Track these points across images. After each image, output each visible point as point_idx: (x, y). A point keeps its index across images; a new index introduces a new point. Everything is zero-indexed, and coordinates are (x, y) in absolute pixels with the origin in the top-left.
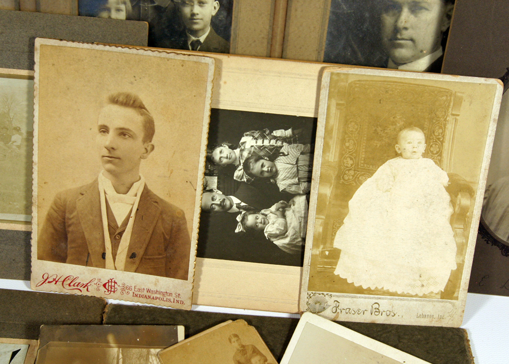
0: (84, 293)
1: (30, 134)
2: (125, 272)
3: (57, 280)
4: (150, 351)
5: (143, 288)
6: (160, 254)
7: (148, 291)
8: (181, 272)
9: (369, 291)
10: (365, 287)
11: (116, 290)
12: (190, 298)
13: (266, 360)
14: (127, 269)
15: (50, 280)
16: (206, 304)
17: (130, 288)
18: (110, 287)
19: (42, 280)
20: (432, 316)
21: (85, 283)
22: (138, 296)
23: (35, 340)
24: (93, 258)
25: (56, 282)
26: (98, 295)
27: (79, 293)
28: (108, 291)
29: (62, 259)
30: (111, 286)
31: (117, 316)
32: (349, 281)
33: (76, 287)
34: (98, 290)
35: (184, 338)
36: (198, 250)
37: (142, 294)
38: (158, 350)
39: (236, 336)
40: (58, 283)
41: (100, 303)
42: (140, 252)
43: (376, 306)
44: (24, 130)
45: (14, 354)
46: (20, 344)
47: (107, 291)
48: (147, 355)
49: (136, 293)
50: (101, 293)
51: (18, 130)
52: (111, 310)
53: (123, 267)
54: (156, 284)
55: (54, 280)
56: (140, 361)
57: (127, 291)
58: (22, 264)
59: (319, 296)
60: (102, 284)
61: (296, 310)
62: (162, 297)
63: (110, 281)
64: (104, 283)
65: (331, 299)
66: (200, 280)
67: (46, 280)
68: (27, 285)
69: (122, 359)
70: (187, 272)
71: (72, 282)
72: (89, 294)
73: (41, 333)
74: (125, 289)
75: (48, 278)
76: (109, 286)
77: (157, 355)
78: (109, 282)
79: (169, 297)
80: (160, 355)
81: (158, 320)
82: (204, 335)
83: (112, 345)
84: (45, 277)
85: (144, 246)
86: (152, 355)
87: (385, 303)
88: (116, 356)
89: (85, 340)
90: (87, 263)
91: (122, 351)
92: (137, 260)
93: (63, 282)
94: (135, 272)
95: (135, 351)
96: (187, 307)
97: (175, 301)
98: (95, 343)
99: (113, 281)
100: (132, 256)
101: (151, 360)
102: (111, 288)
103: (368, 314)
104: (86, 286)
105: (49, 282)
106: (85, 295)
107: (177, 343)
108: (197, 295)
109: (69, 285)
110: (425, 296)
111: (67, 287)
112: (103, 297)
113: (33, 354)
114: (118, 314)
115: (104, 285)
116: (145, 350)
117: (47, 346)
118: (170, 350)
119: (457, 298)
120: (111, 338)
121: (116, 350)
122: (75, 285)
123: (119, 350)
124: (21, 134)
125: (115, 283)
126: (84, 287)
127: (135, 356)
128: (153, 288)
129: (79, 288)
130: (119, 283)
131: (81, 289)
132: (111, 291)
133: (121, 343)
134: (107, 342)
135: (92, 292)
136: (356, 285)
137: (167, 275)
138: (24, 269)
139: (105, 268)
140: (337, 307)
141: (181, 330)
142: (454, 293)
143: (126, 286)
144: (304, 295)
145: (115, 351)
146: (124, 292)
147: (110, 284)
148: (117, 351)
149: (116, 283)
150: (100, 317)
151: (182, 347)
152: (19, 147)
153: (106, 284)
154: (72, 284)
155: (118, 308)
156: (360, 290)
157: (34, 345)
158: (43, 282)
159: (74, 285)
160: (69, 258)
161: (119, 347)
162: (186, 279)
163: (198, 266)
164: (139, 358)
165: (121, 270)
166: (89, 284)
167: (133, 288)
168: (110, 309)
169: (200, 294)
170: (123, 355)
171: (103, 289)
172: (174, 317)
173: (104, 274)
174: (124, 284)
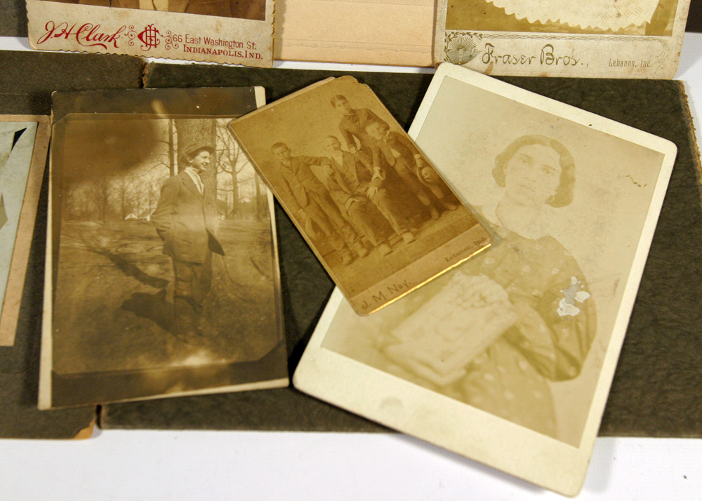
0: (111, 50)
2: (170, 13)
3: (67, 31)
4: (216, 122)
5: (198, 36)
7: (207, 41)
8: (254, 9)
9: (538, 27)
10: (531, 21)
11: (157, 42)
12: (270, 49)
13: (387, 128)
14: (172, 8)
15: (58, 31)
16: (294, 58)
17: (179, 39)
18: (148, 38)
19: (44, 33)
20: (632, 63)
21: (111, 34)
22: (192, 50)
23: (46, 116)
25: (67, 34)
26: (131, 52)
27: (103, 51)
28: (147, 44)
30: (151, 37)
31: (163, 78)
32: (508, 12)
33: (97, 42)
34: (132, 44)
35: (265, 103)
37: (198, 47)
38: (228, 120)
39: (341, 97)
40: (69, 36)
41: (137, 64)
43: (549, 50)
45: (18, 135)
46: (26, 122)
47: (144, 45)
48: (212, 127)
49: (189, 45)
50: (134, 49)
52: (154, 71)
53: (166, 5)
54: (217, 30)
55: (64, 31)
56: (203, 135)
57: (174, 43)
58: (12, 11)
59: (462, 38)
60: (137, 35)
61: (428, 62)
62: (228, 50)
63: (148, 28)
64: (139, 32)
65: (480, 41)
66: (283, 20)
67: (52, 32)
68: (23, 44)
69: (176, 134)
70: (263, 8)
71: (90, 34)
72: (119, 52)
73: (54, 102)
74: (172, 39)
75: (54, 29)
76: (147, 36)
77: (227, 127)
78: (146, 31)
79: (238, 50)
80: (232, 126)
81: (225, 82)
82: (295, 98)
83: (160, 115)
84: (50, 28)
86: (219, 127)
87: (562, 45)
88: (168, 130)
89: (119, 110)
90: (110, 2)
91: (176, 122)
93: (78, 34)
94: (186, 11)
95: (195, 123)
96: (266, 63)
97: (248, 55)
98: (135, 113)
99: (153, 28)
101: (218, 134)
102: (151, 40)
103: (536, 62)
104: (112, 38)
105: (56, 36)
106: (112, 53)
107: (256, 109)
108: (281, 44)
109: (88, 39)
110: (621, 32)
111: (84, 42)
112: (139, 55)
113: (45, 134)
114: (164, 76)
115: (140, 36)
116: (209, 121)
117: (65, 120)
118: (246, 119)
119: (670, 34)
120: (157, 106)
121: (166, 121)
122: (97, 38)
123: (172, 121)
125: (156, 31)
126: (110, 41)
127: (195, 128)
128: (213, 36)
129: (102, 42)
130: (163, 31)
131: (106, 43)
132: (151, 45)
133: (172, 112)
134: (153, 111)
135: (125, 47)
136: (519, 17)
137: (234, 15)
138: (16, 19)
139: (139, 8)
140: (490, 54)
141: (260, 92)
142: (665, 25)
143: (172, 35)
144: (441, 37)
145: (165, 123)
146: (170, 45)
147: (148, 32)
148: (169, 124)
149: (157, 31)
150: (139, 82)
151: (263, 114)
153: (142, 34)
154: (91, 37)
155: (162, 69)
156: (524, 26)
157: (45, 121)
158: (47, 35)
159: (94, 39)
161: (171, 118)
162: (262, 18)
164: (201, 132)
165: (164, 10)
166: (117, 36)
167: (184, 38)
168: (152, 69)
169: (285, 42)
170: (177, 128)
171: (138, 42)
172: (248, 77)
173: (139, 18)
174: (169, 33)
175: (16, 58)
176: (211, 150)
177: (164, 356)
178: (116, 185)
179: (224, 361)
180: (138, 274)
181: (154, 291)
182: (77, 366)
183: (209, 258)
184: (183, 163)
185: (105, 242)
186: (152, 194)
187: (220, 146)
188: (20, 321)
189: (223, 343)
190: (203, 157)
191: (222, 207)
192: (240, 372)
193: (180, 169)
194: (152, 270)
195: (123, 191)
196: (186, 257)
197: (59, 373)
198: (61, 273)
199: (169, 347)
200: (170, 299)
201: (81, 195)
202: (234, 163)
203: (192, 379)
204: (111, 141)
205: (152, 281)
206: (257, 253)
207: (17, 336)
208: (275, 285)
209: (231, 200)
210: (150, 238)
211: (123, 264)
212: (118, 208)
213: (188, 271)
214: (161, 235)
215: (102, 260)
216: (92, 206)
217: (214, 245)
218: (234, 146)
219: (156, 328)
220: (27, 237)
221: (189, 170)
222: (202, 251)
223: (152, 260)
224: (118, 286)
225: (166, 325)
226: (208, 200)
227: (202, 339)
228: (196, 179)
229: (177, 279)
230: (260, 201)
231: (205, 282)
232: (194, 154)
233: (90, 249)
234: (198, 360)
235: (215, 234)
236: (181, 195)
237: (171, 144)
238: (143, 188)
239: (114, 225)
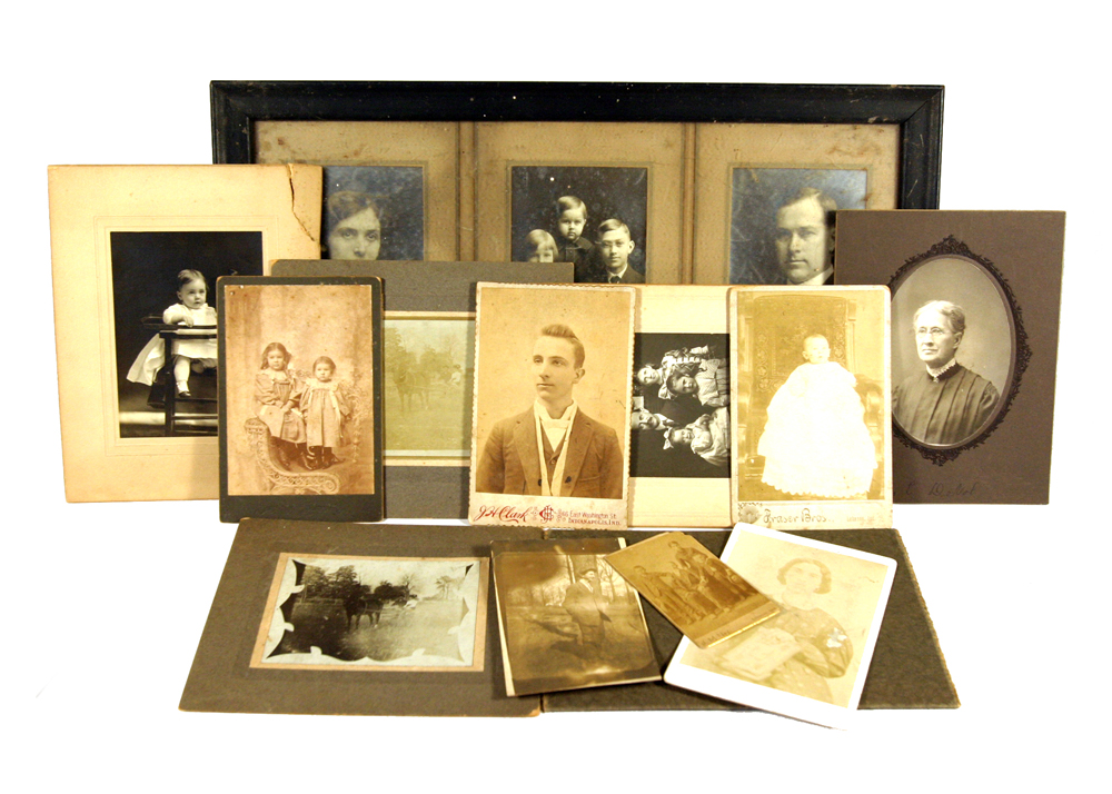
0: (522, 523)
1: (470, 371)
3: (494, 512)
4: (596, 556)
5: (578, 512)
6: (594, 475)
7: (584, 515)
8: (615, 492)
9: (797, 497)
10: (793, 494)
11: (552, 517)
12: (625, 519)
13: (706, 557)
14: (562, 494)
15: (488, 512)
17: (565, 514)
18: (546, 515)
19: (479, 513)
20: (862, 519)
21: (522, 513)
22: (574, 520)
23: (484, 557)
24: (530, 487)
26: (533, 524)
27: (516, 525)
28: (545, 518)
29: (500, 491)
30: (548, 513)
32: (777, 488)
33: (513, 518)
34: (535, 519)
35: (626, 546)
36: (631, 467)
37: (578, 518)
38: (603, 555)
39: (674, 542)
40: (495, 515)
41: (539, 531)
42: (575, 476)
43: (806, 512)
44: (463, 368)
45: (468, 568)
46: (474, 561)
47: (543, 519)
48: (594, 559)
49: (572, 518)
50: (537, 522)
51: (457, 367)
52: (551, 533)
53: (559, 493)
54: (591, 507)
55: (492, 512)
57: (563, 517)
58: (458, 501)
59: (749, 505)
60: (539, 513)
61: (729, 524)
62: (598, 520)
63: (547, 508)
64: (540, 511)
65: (761, 508)
66: (633, 499)
68: (465, 522)
69: (571, 562)
70: (621, 491)
71: (508, 513)
72: (526, 525)
74: (562, 514)
75: (485, 511)
76: (545, 513)
77: (604, 559)
78: (545, 509)
79: (604, 519)
80: (606, 558)
83: (560, 553)
84: (483, 510)
85: (579, 469)
86: (598, 558)
87: (814, 507)
88: (566, 560)
89: (534, 550)
90: (523, 492)
91: (571, 557)
92: (572, 484)
93: (500, 513)
94: (572, 495)
95: (583, 558)
96: (623, 527)
97: (611, 522)
98: (544, 552)
99: (549, 508)
100: (567, 480)
101: (598, 562)
102: (548, 516)
103: (799, 520)
104: (523, 516)
105: (486, 515)
107: (621, 549)
108: (632, 516)
109: (506, 517)
110: (852, 498)
111: (504, 519)
112: (540, 526)
113: (486, 567)
114: (558, 535)
116: (591, 556)
118: (615, 554)
119: (883, 498)
120: (558, 548)
122: (513, 516)
123: (568, 556)
124: (460, 371)
125: (551, 510)
126: (521, 517)
127: (583, 560)
128: (589, 512)
129: (515, 518)
130: (556, 510)
131: (518, 519)
132: (547, 518)
133: (567, 550)
134: (554, 551)
135: (530, 522)
136: (784, 491)
137: (602, 497)
138: (459, 507)
139: (541, 495)
140: (768, 516)
141: (622, 541)
142: (879, 492)
143: (562, 511)
144: (735, 506)
145: (563, 557)
146: (560, 518)
147: (546, 511)
148: (566, 557)
150: (541, 538)
151: (626, 552)
152: (458, 383)
153: (542, 512)
154: (509, 516)
155: (556, 532)
156: (788, 497)
157: (484, 560)
158: (480, 515)
159: (511, 517)
160: (506, 488)
161: (567, 554)
162: (620, 497)
163: (631, 485)
164: (587, 561)
165: (557, 496)
166: (525, 514)
167: (569, 514)
168: (549, 533)
169: (634, 514)
170: (572, 559)
171: (539, 517)
172: (614, 535)
173: (540, 502)
174: (560, 511)
175: (460, 530)
176: (595, 571)
177: (581, 669)
178: (537, 589)
179: (619, 671)
180: (558, 632)
181: (570, 639)
182: (527, 676)
183: (602, 623)
184: (578, 577)
185: (535, 617)
186: (560, 593)
187: (600, 568)
188: (485, 659)
189: (617, 662)
190: (590, 574)
191: (606, 599)
192: (628, 675)
193: (577, 580)
194: (567, 629)
195: (542, 592)
196: (588, 623)
197: (518, 679)
198: (509, 632)
199: (584, 665)
200: (580, 643)
201: (516, 594)
202: (610, 577)
203: (598, 678)
204: (531, 566)
205: (568, 635)
206: (632, 620)
207: (485, 666)
208: (645, 633)
209: (611, 595)
210: (562, 614)
211: (548, 627)
212: (540, 600)
213: (590, 630)
214: (569, 612)
215: (534, 626)
216: (524, 599)
217: (603, 617)
218: (609, 568)
219: (574, 658)
220: (483, 618)
221: (582, 581)
222: (598, 621)
223: (566, 625)
224: (547, 638)
225: (580, 655)
226: (597, 595)
227: (602, 661)
228: (587, 585)
229: (583, 634)
230: (630, 598)
231: (602, 634)
232: (585, 573)
233: (525, 620)
234: (603, 670)
235: (604, 611)
236: (579, 593)
237: (569, 568)
238: (556, 590)
239: (541, 609)
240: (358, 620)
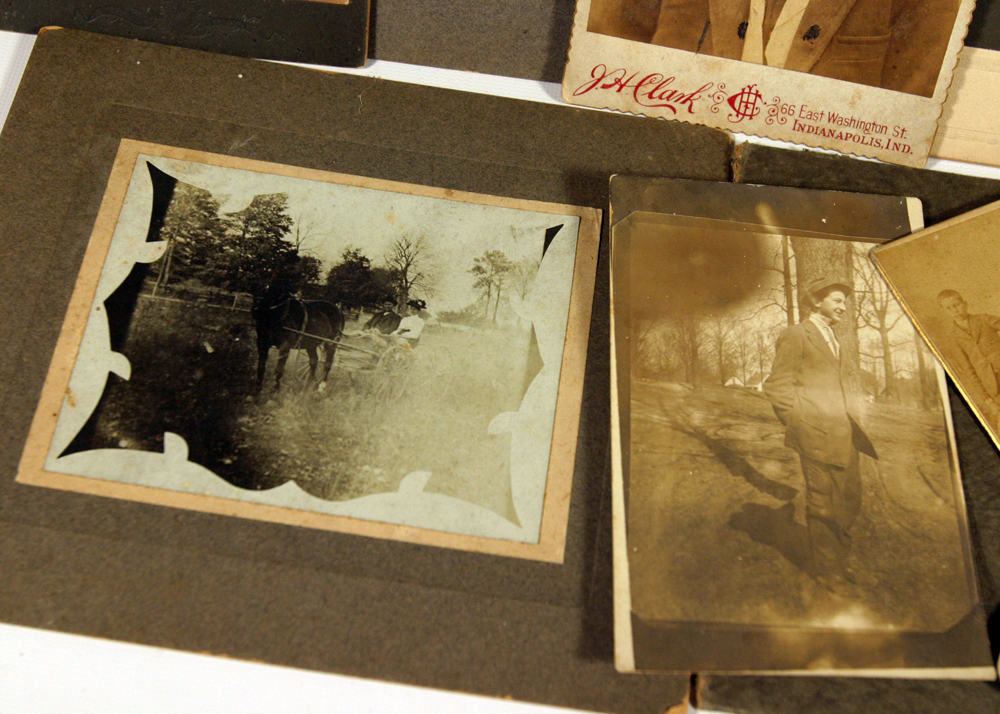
0: (683, 115)
2: (786, 72)
3: (623, 82)
4: (852, 246)
5: (820, 111)
6: (877, 32)
7: (832, 118)
8: (919, 78)
11: (755, 112)
12: (928, 140)
14: (791, 64)
15: (608, 81)
16: (958, 156)
17: (789, 111)
18: (743, 104)
19: (588, 80)
21: (687, 93)
22: (806, 129)
23: (591, 209)
24: (716, 36)
25: (622, 86)
26: (711, 122)
27: (669, 115)
28: (738, 112)
30: (747, 103)
31: (766, 169)
33: (664, 102)
34: (715, 110)
35: (922, 225)
37: (815, 125)
38: (870, 246)
40: (624, 89)
41: (719, 141)
42: (830, 26)
45: (551, 234)
47: (734, 113)
48: (846, 254)
49: (802, 122)
50: (720, 118)
52: (750, 155)
53: (782, 60)
54: (852, 104)
55: (618, 81)
56: (833, 265)
57: (781, 115)
58: (542, 43)
60: (727, 98)
62: (861, 135)
63: (747, 90)
64: (731, 95)
66: (955, 99)
67: (599, 80)
68: (548, 92)
69: (794, 259)
70: (934, 78)
71: (656, 89)
72: (692, 119)
73: (612, 190)
74: (779, 110)
75: (603, 76)
76: (741, 101)
77: (870, 256)
78: (743, 92)
79: (877, 136)
80: (877, 255)
81: (858, 184)
82: (969, 220)
83: (770, 227)
84: (598, 75)
85: (844, 10)
86: (857, 255)
88: (781, 251)
89: (709, 213)
90: (699, 46)
91: (792, 240)
92: (819, 44)
93: (637, 87)
94: (811, 71)
95: (821, 245)
96: (916, 160)
97: (891, 145)
98: (731, 221)
99: (753, 91)
100: (810, 33)
101: (856, 265)
102: (747, 107)
104: (688, 99)
105: (604, 87)
106: (681, 120)
107: (910, 233)
108: (943, 134)
109: (650, 96)
111: (644, 100)
112: (723, 127)
113: (591, 236)
114: (766, 165)
115: (731, 101)
116: (841, 244)
117: (631, 221)
118: (897, 248)
120: (764, 213)
121: (778, 238)
122: (665, 96)
123: (786, 240)
125: (758, 95)
126: (684, 102)
127: (821, 254)
128: (844, 112)
129: (671, 103)
130: (768, 97)
131: (676, 105)
132: (744, 115)
133: (790, 224)
134: (758, 220)
135: (702, 115)
137: (884, 84)
138: (544, 56)
139: (740, 59)
141: (914, 207)
143: (782, 103)
145: (776, 240)
146: (774, 118)
147: (746, 96)
148: (782, 242)
149: (760, 96)
150: (725, 170)
151: (922, 242)
153: (735, 97)
154: (656, 94)
155: (760, 153)
157: (591, 217)
158: (590, 84)
159: (660, 98)
160: (660, 32)
161: (785, 233)
162: (929, 94)
163: (962, 63)
164: (830, 260)
165: (778, 66)
166: (695, 97)
167: (797, 110)
168: (747, 153)
169: (949, 132)
170: (795, 250)
171: (726, 108)
172: (892, 181)
173: (735, 73)
174: (777, 100)
175: (541, 115)
176: (848, 290)
177: (800, 609)
178: (709, 329)
179: (891, 628)
180: (750, 474)
181: (777, 503)
182: (669, 610)
183: (855, 460)
184: (807, 306)
185: (697, 418)
186: (762, 350)
187: (859, 285)
188: (570, 525)
189: (887, 596)
190: (835, 300)
191: (869, 381)
192: (919, 647)
193: (803, 315)
194: (771, 469)
195: (720, 341)
196: (820, 455)
197: (641, 616)
198: (634, 459)
199: (806, 596)
200: (801, 518)
201: (657, 339)
202: (882, 314)
203: (842, 648)
204: (698, 260)
205: (771, 487)
206: (927, 460)
207: (567, 549)
208: (958, 515)
209: (881, 372)
210: (764, 419)
211: (726, 454)
212: (714, 368)
213: (824, 478)
214: (781, 415)
215: (694, 446)
216: (674, 360)
217: (861, 442)
218: (880, 287)
219: (782, 563)
220: (575, 395)
221: (815, 318)
222: (845, 451)
223: (769, 454)
224: (720, 490)
225: (800, 560)
226: (846, 366)
228: (827, 334)
229: (809, 489)
230: (925, 377)
231: (852, 498)
232: (822, 294)
233: (676, 427)
234: (851, 621)
235: (862, 424)
236: (805, 356)
237: (787, 275)
238: (749, 338)
239: (710, 393)
240: (282, 361)
